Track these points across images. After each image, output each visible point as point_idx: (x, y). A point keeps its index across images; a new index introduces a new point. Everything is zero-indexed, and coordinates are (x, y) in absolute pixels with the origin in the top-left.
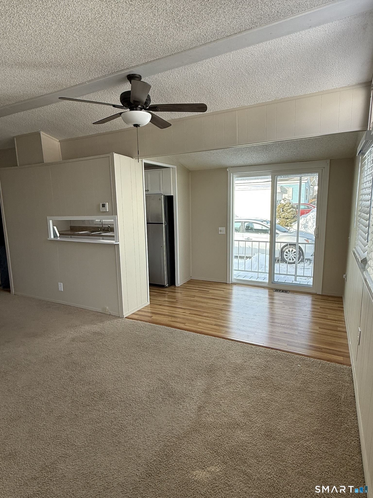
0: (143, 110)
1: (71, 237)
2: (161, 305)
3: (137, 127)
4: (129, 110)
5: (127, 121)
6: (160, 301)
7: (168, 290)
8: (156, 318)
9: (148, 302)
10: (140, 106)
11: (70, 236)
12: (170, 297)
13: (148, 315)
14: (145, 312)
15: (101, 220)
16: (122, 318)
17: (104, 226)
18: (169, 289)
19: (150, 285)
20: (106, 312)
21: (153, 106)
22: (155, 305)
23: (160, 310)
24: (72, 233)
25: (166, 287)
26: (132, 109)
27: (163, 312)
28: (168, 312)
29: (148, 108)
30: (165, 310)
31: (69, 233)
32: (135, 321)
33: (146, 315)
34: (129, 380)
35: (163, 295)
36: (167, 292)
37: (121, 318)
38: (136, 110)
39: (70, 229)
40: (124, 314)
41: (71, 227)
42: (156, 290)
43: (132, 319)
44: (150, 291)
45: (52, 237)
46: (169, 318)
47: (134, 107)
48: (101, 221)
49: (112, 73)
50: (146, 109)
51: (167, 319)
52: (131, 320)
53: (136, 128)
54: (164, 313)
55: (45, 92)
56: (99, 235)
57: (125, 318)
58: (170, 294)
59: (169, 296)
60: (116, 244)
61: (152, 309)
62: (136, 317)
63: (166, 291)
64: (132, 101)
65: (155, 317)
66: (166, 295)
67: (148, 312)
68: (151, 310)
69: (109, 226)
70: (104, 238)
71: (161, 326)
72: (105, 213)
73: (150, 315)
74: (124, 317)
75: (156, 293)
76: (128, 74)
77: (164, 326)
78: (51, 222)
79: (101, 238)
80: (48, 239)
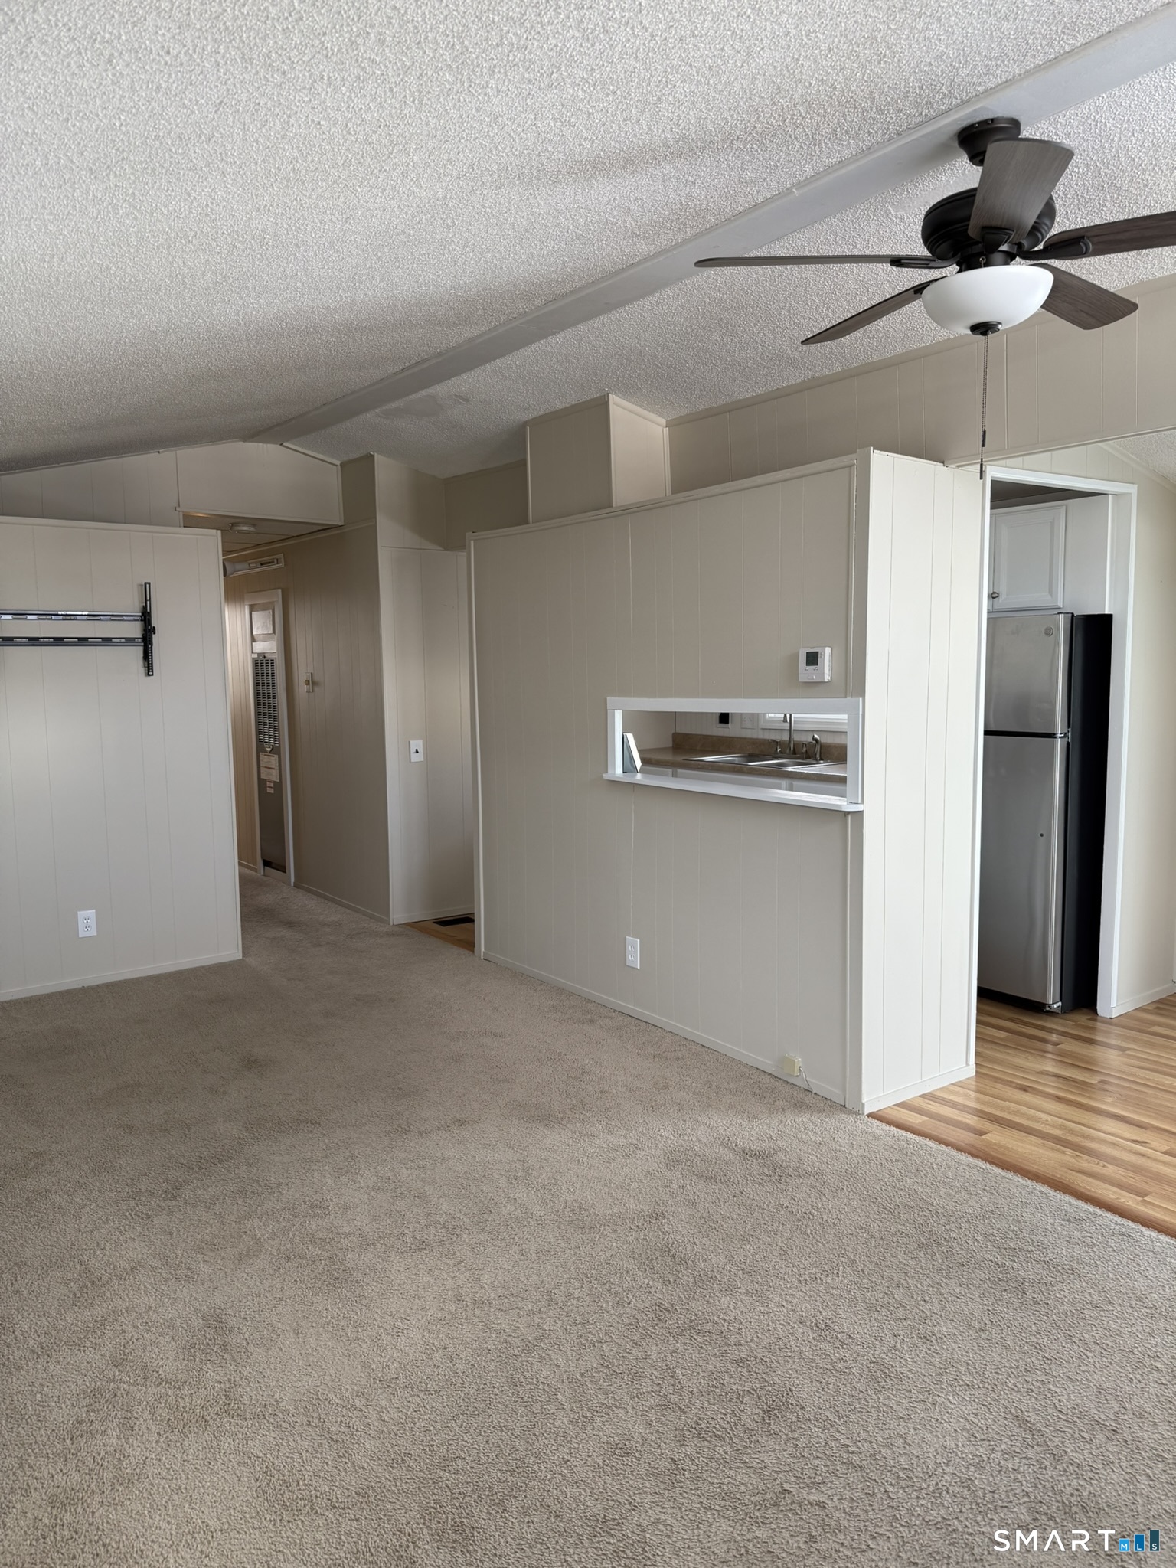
0: (1017, 258)
1: (675, 775)
2: (1025, 1090)
3: (984, 333)
4: (956, 268)
5: (941, 315)
6: (1019, 1068)
7: (1060, 1028)
8: (1003, 1143)
9: (967, 1064)
10: (1004, 248)
11: (670, 771)
12: (1067, 1059)
13: (968, 1121)
14: (954, 1105)
15: (788, 716)
16: (855, 1113)
17: (797, 738)
18: (1063, 1025)
19: (984, 994)
20: (792, 1076)
21: (1066, 237)
22: (999, 1086)
23: (1024, 1109)
24: (680, 759)
25: (1051, 1013)
26: (968, 263)
27: (1038, 1120)
28: (1061, 1127)
29: (1041, 247)
30: (1044, 1116)
31: (669, 757)
32: (913, 1136)
33: (959, 1118)
34: (883, 1384)
35: (1036, 1045)
36: (1054, 1037)
37: (851, 1112)
38: (987, 265)
39: (671, 745)
40: (865, 1099)
41: (675, 736)
42: (1008, 1021)
43: (900, 1126)
44: (978, 1022)
45: (619, 770)
46: (1063, 1152)
47: (981, 254)
48: (788, 720)
49: (899, 134)
50: (1029, 256)
51: (1059, 1156)
52: (893, 1128)
53: (982, 337)
54: (1041, 1127)
55: (644, 249)
56: (777, 773)
57: (869, 1115)
58: (1069, 1046)
59: (1064, 1054)
60: (849, 812)
61: (987, 1098)
62: (915, 1119)
63: (1050, 1031)
64: (973, 231)
65: (997, 1137)
66: (1050, 1047)
67: (965, 1109)
68: (978, 1100)
69: (816, 740)
70: (796, 783)
71: (1029, 1183)
72: (815, 687)
73: (972, 1120)
74: (866, 1112)
75: (1003, 1034)
76: (965, 124)
77: (1039, 1187)
78: (618, 717)
79: (784, 782)
80: (606, 776)
